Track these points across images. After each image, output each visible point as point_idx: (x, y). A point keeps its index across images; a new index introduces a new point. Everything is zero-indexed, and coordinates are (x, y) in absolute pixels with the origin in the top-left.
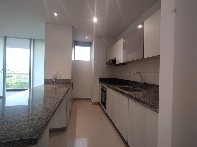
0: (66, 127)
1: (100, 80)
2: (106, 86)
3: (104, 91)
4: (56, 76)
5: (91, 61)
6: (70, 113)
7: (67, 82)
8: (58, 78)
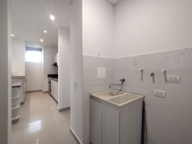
0: (23, 102)
1: (48, 76)
2: (50, 79)
3: (50, 83)
4: (13, 74)
5: (41, 62)
6: (25, 98)
7: (22, 78)
8: (14, 76)
